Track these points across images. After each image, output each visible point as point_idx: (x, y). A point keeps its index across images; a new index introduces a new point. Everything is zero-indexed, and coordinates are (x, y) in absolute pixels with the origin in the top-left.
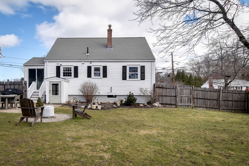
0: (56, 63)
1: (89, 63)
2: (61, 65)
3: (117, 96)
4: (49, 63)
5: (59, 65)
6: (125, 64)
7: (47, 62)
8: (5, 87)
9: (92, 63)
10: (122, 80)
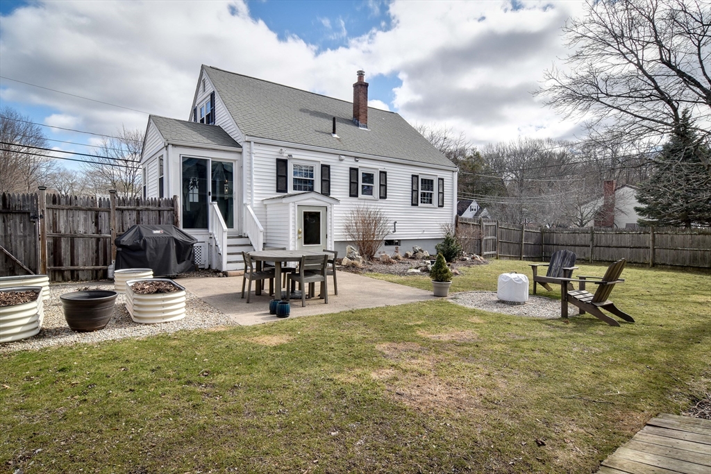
0: (278, 149)
1: (353, 160)
2: (290, 156)
3: (402, 242)
4: (257, 147)
5: (284, 156)
6: (416, 171)
7: (252, 143)
8: (97, 217)
9: (360, 161)
10: (410, 206)
